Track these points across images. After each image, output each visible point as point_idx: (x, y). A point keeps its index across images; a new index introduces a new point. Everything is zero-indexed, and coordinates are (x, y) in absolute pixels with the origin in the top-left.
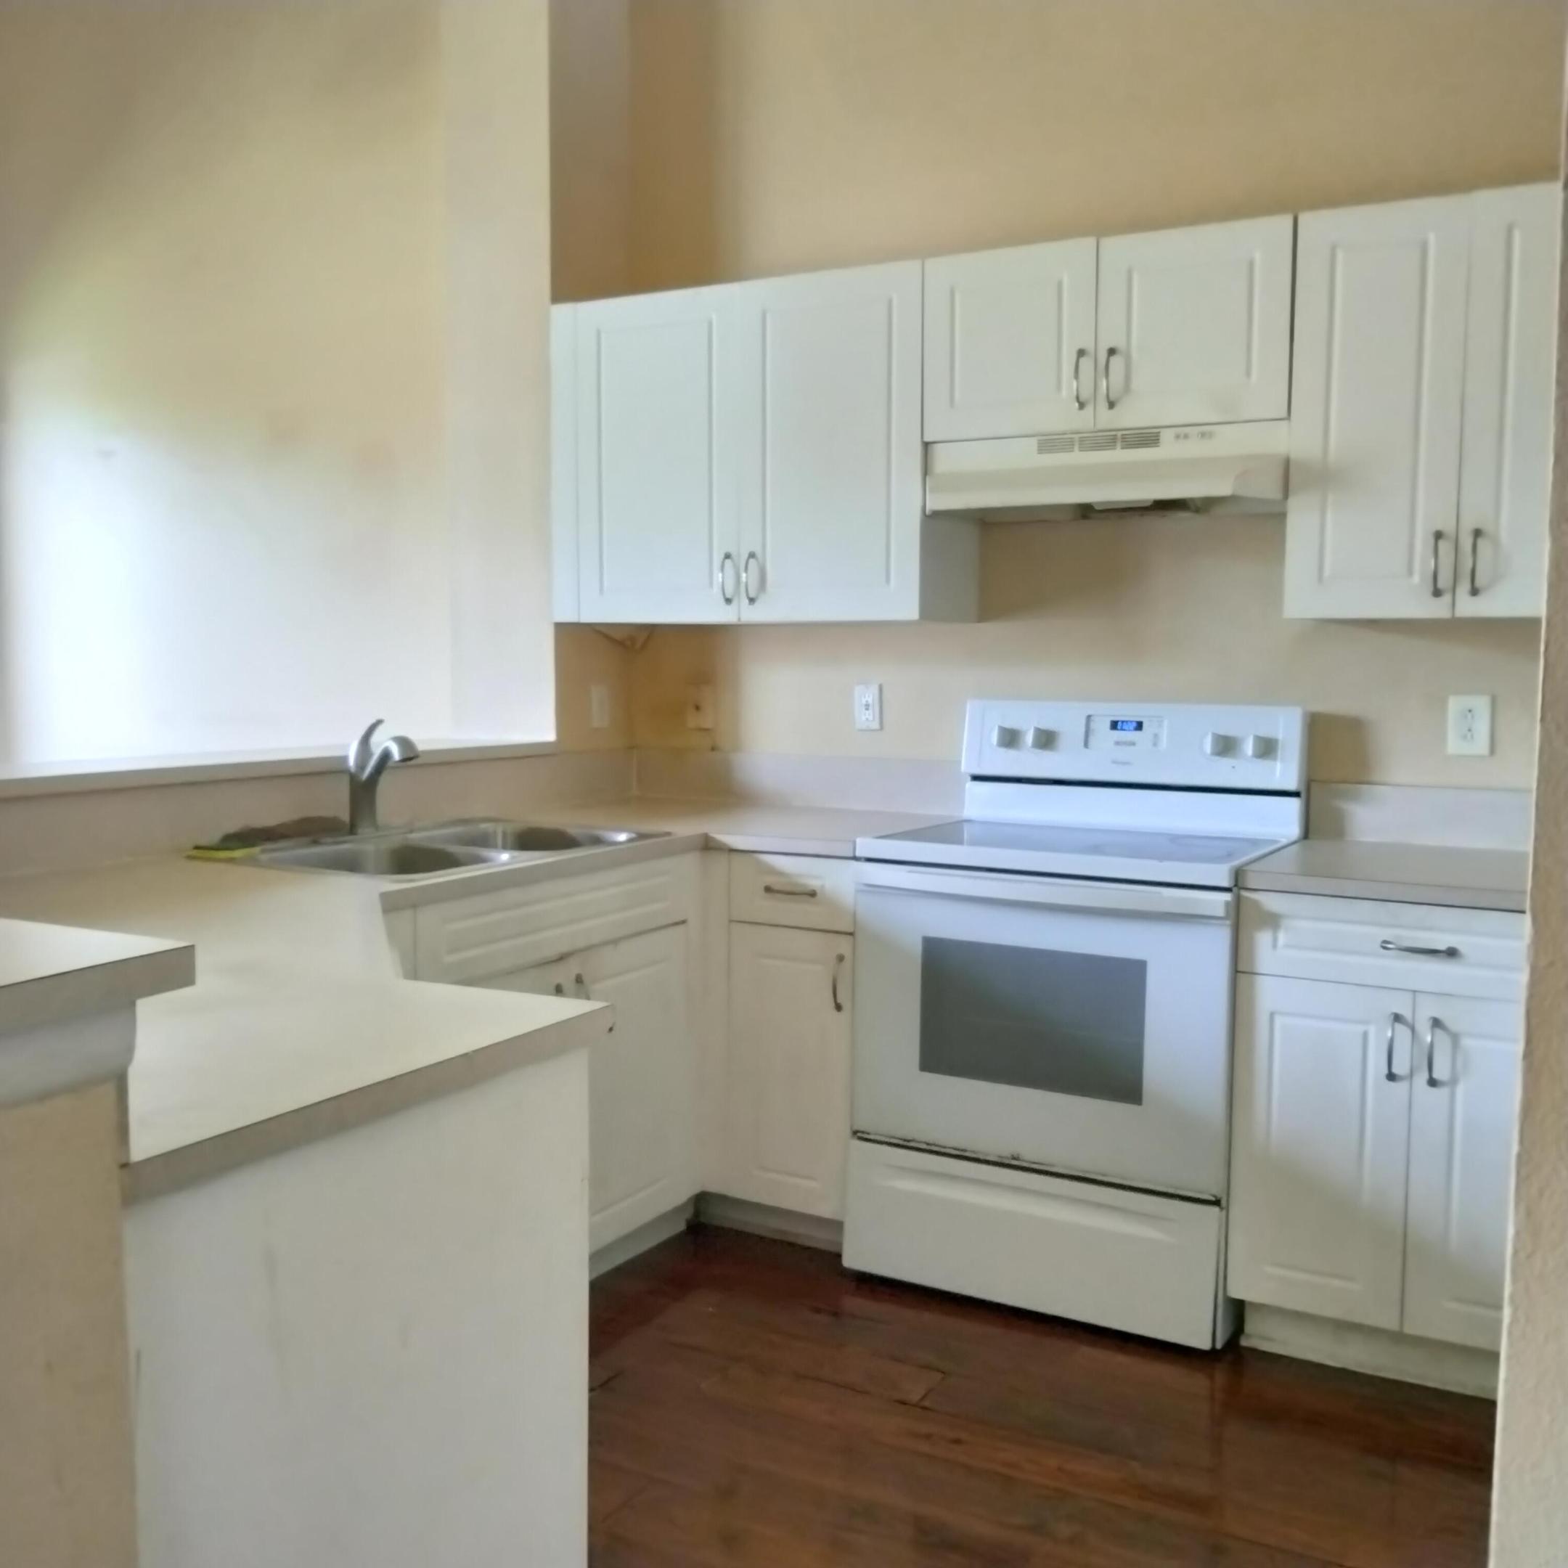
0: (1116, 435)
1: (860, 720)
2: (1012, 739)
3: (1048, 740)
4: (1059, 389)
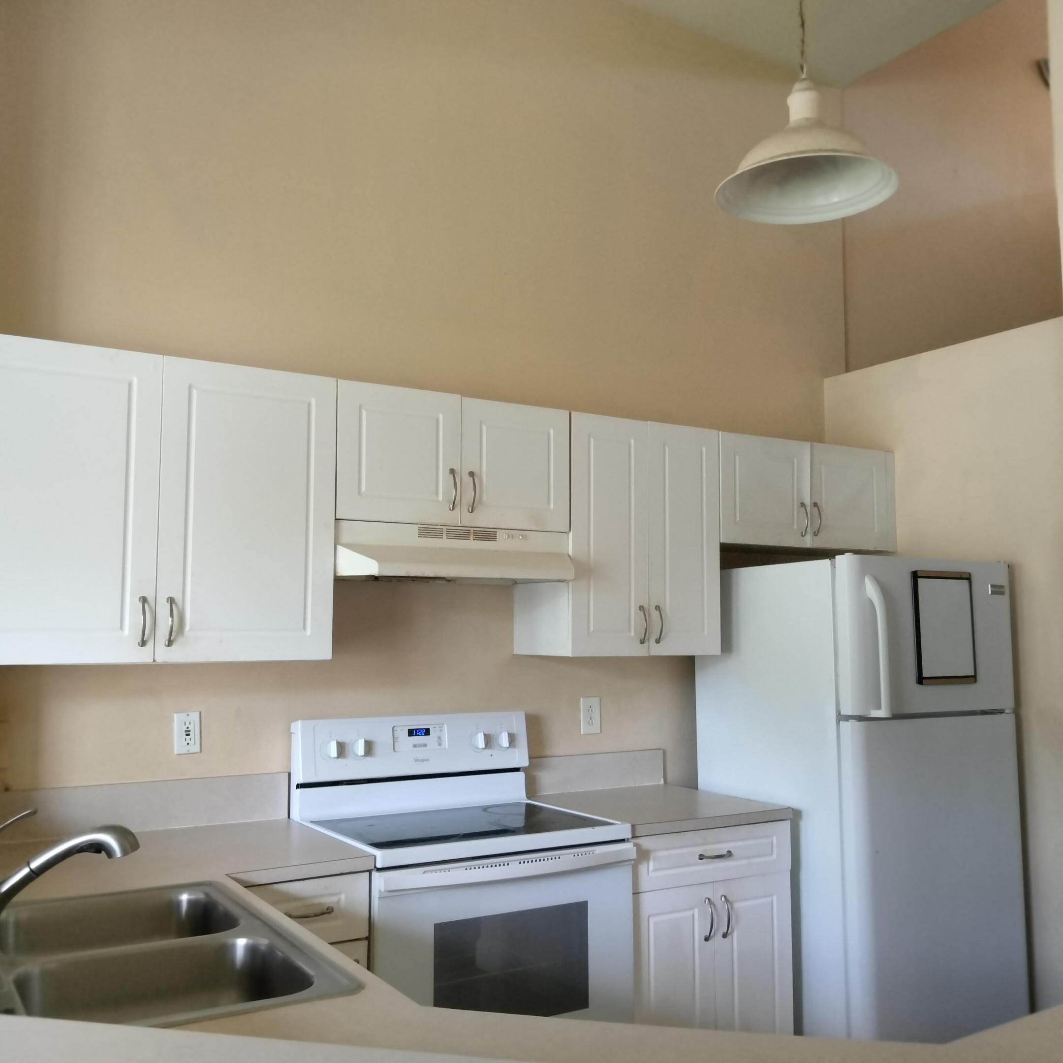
0: (470, 530)
1: (179, 744)
2: (342, 750)
3: (369, 748)
4: (437, 494)
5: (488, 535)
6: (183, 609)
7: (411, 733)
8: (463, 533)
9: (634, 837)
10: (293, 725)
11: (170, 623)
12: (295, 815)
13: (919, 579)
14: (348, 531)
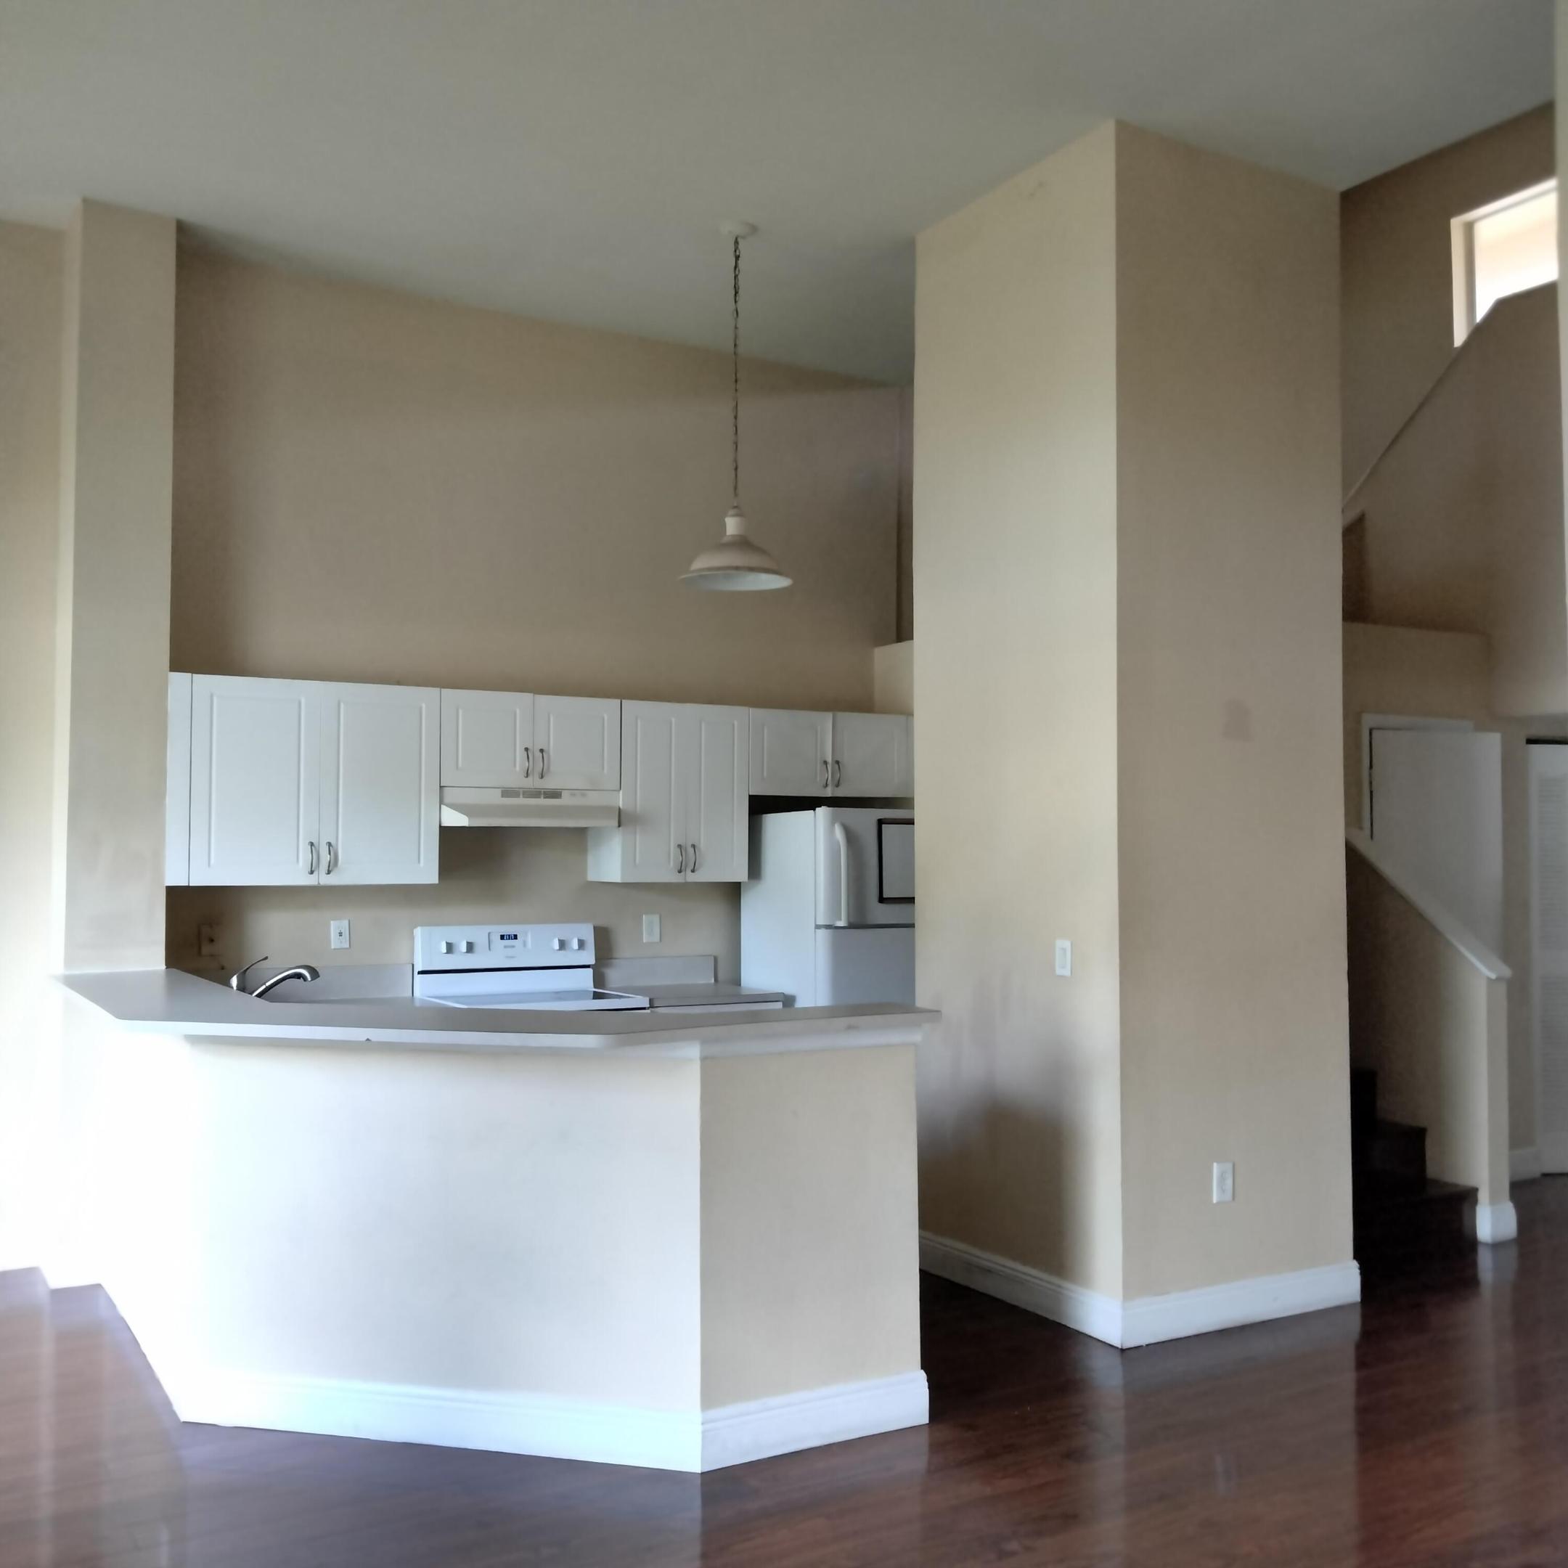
0: (541, 791)
1: (335, 942)
2: (450, 948)
3: (470, 947)
4: (515, 766)
5: (555, 794)
6: (337, 849)
7: (502, 937)
8: (536, 794)
9: (652, 1006)
10: (415, 931)
11: (329, 859)
12: (417, 994)
13: (883, 825)
14: (450, 795)
